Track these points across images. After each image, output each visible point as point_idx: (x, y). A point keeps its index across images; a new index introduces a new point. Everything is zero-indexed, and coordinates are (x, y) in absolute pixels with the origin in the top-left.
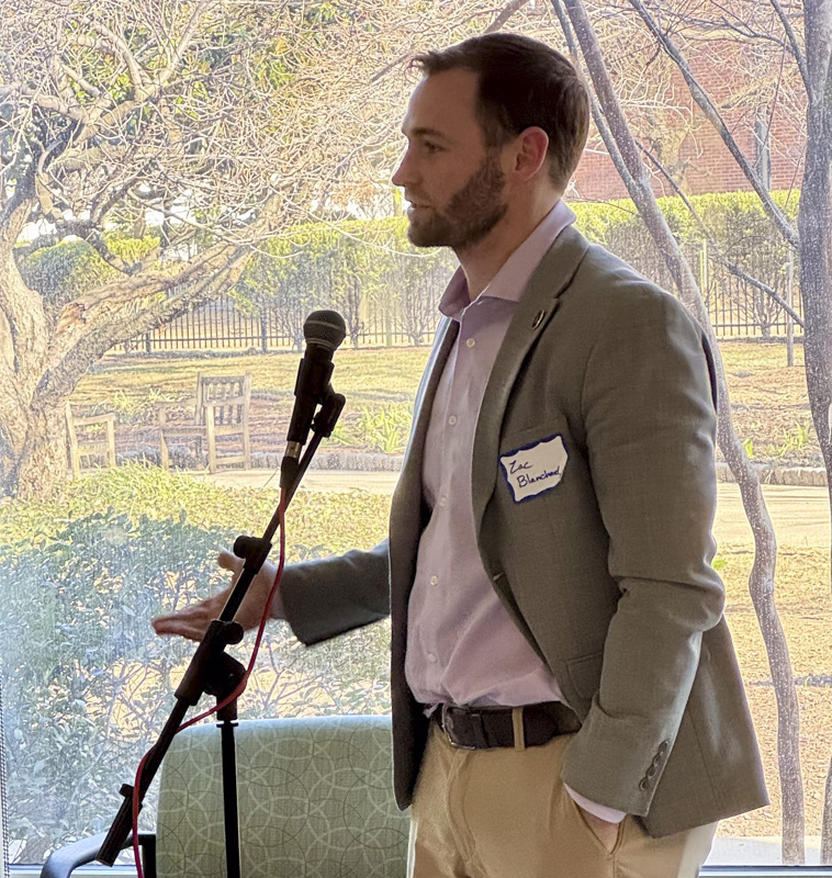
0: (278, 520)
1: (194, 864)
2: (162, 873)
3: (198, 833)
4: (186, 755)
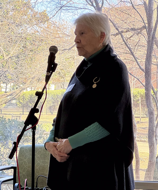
0: (45, 87)
1: (24, 173)
2: (17, 175)
3: (25, 166)
4: (23, 151)
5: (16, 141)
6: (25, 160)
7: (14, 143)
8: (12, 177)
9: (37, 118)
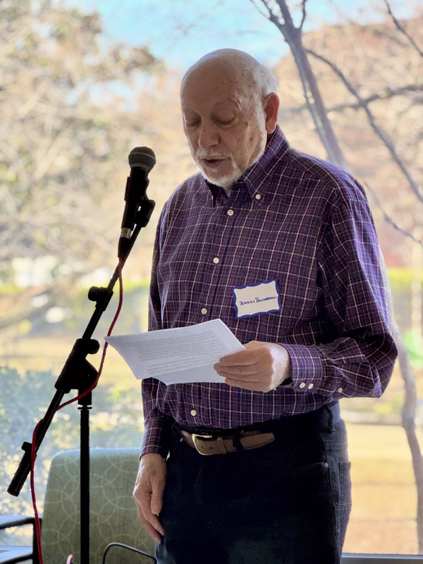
1: (66, 537)
2: (43, 543)
6: (69, 496)
7: (26, 446)
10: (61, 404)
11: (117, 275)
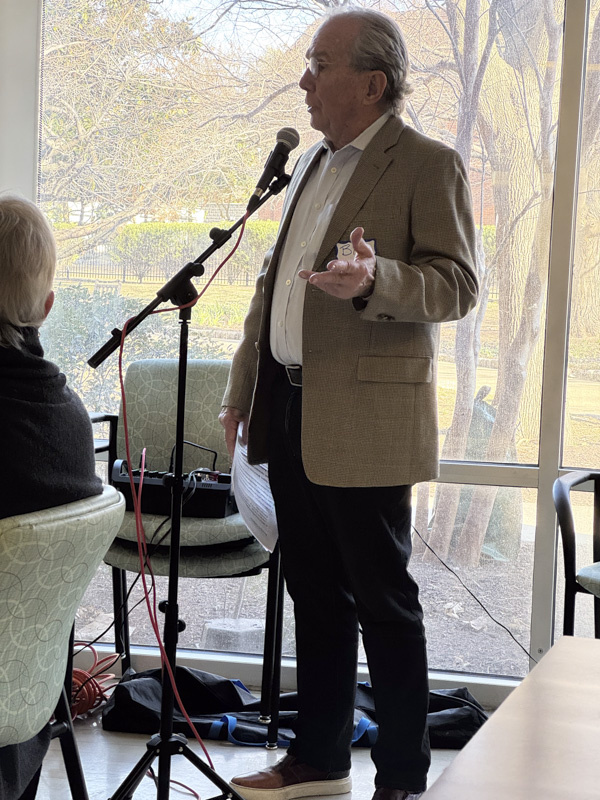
1: (138, 433)
2: (120, 437)
3: (142, 416)
4: (138, 374)
5: (121, 327)
6: (142, 399)
7: (116, 332)
8: (107, 444)
9: (196, 292)
10: (155, 310)
11: (242, 221)
